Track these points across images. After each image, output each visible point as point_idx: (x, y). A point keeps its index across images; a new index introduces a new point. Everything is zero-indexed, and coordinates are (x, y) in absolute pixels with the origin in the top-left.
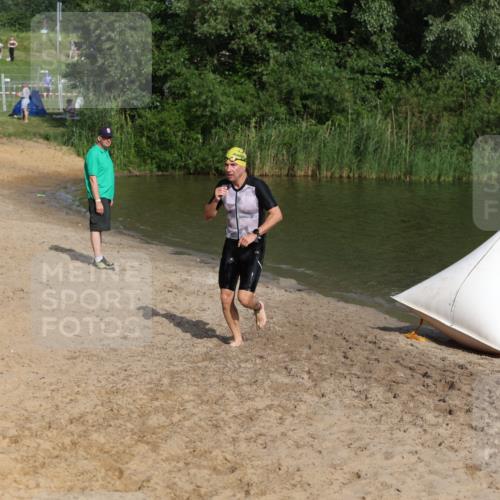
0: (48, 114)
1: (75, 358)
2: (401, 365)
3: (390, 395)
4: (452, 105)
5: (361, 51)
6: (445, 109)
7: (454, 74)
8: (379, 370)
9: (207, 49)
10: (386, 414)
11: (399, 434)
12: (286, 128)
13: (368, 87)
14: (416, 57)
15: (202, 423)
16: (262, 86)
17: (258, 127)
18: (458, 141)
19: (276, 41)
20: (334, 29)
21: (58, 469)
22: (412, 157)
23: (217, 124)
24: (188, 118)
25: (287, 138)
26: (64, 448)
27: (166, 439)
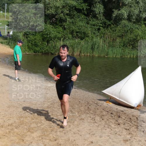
0: (2, 36)
1: (10, 107)
2: (105, 110)
3: (101, 119)
4: (120, 35)
5: (94, 19)
6: (118, 36)
7: (121, 26)
8: (98, 112)
9: (49, 18)
10: (100, 125)
11: (104, 131)
12: (71, 41)
13: (95, 30)
14: (110, 21)
15: (47, 127)
16: (65, 29)
17: (63, 41)
18: (122, 46)
19: (69, 16)
20: (86, 13)
21: (5, 139)
22: (108, 50)
23: (51, 39)
24: (43, 38)
25: (72, 44)
26: (7, 133)
27: (36, 131)
